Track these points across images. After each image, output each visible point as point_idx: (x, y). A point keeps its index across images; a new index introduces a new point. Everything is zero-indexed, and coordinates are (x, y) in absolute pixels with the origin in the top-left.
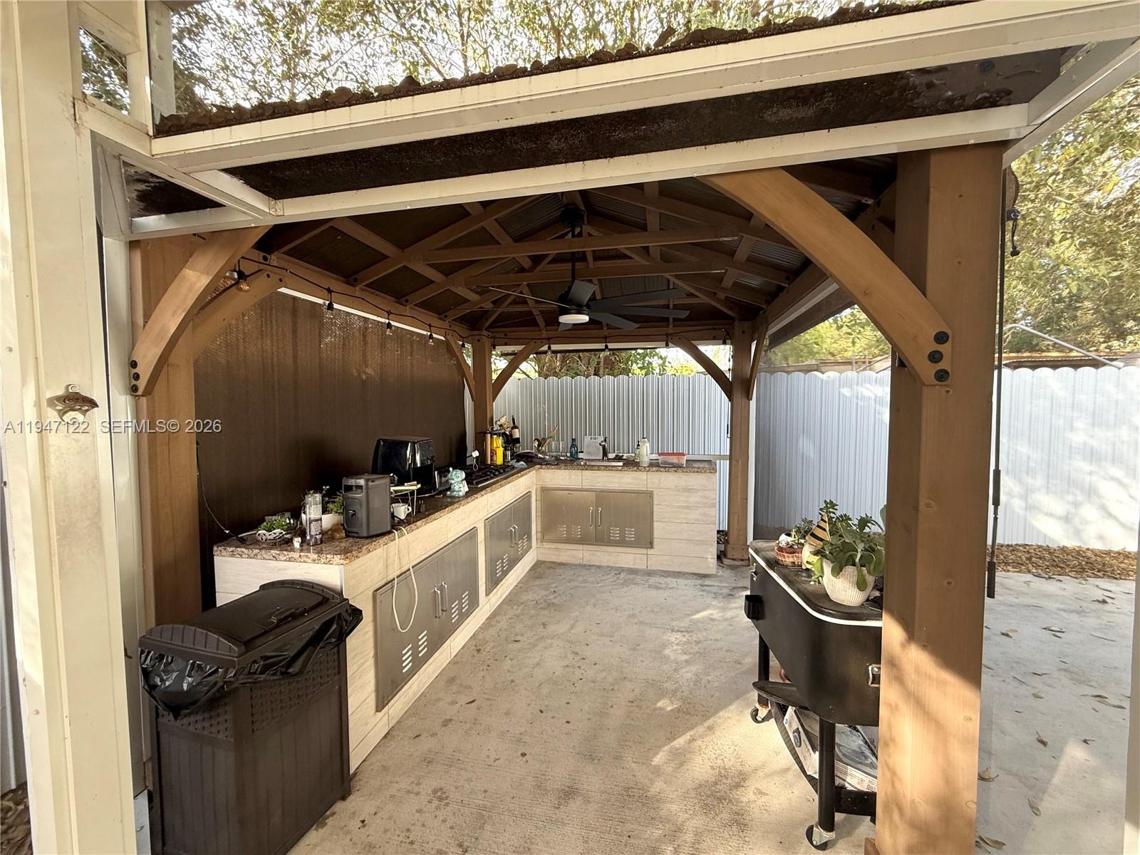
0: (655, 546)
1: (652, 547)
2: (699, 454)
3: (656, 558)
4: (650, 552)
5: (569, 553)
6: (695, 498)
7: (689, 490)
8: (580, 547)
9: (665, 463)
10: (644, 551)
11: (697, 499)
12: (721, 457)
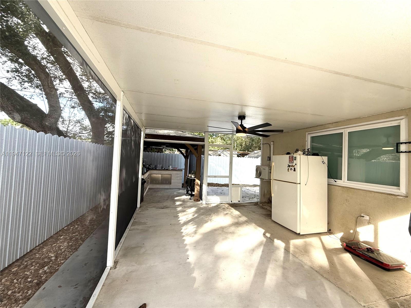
0: (172, 184)
1: (171, 184)
2: (179, 168)
3: (172, 186)
4: (171, 185)
5: (155, 186)
6: (179, 175)
7: (178, 174)
8: (157, 185)
9: (174, 169)
10: (169, 185)
11: (179, 176)
12: (183, 169)
